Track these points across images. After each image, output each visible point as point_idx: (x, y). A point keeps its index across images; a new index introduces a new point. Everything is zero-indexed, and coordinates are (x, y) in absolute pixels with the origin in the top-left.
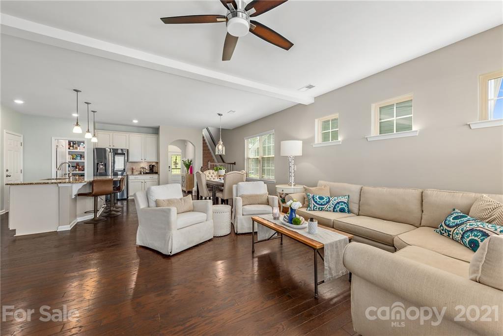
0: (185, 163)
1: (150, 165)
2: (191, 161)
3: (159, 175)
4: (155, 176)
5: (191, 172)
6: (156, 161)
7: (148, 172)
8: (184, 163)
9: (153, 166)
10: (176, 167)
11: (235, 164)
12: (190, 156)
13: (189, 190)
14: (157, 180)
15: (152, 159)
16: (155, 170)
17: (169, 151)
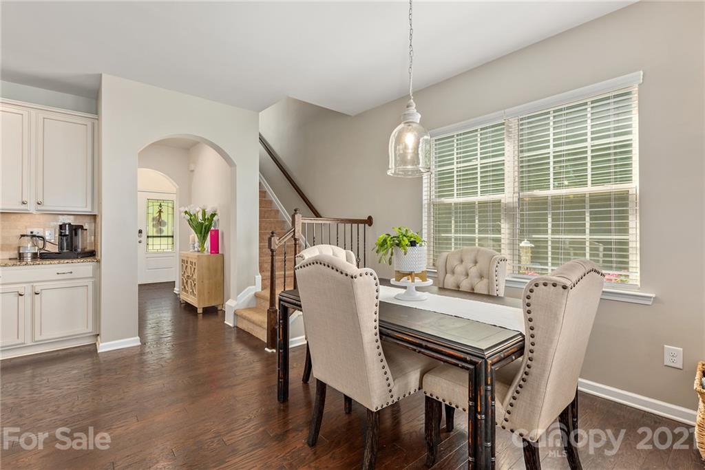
0: (192, 221)
1: (61, 227)
2: (213, 215)
3: (98, 261)
4: (83, 268)
5: (215, 247)
6: (88, 209)
7: (55, 249)
8: (190, 221)
9: (75, 229)
10: (161, 231)
11: (369, 221)
12: (208, 198)
13: (207, 305)
14: (90, 283)
15: (74, 204)
16: (84, 242)
17: (140, 187)
